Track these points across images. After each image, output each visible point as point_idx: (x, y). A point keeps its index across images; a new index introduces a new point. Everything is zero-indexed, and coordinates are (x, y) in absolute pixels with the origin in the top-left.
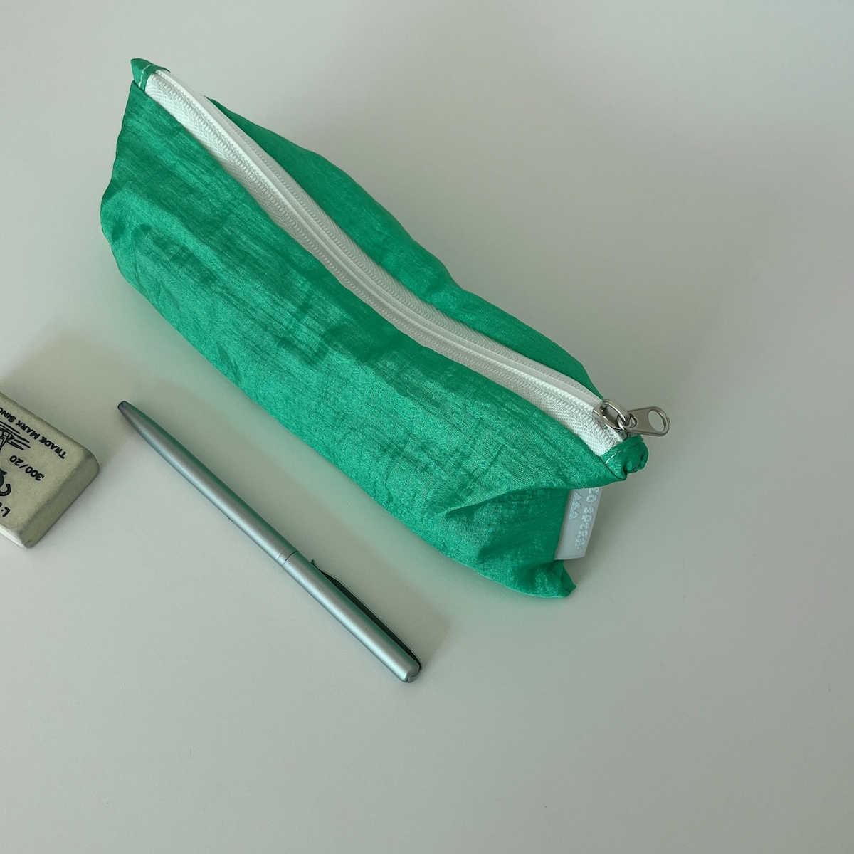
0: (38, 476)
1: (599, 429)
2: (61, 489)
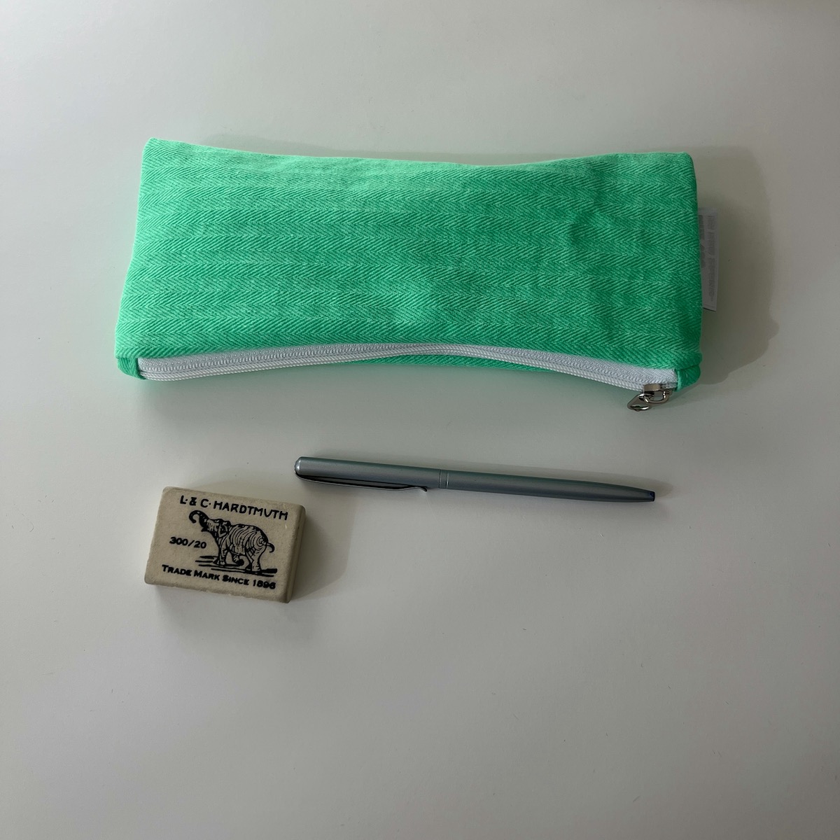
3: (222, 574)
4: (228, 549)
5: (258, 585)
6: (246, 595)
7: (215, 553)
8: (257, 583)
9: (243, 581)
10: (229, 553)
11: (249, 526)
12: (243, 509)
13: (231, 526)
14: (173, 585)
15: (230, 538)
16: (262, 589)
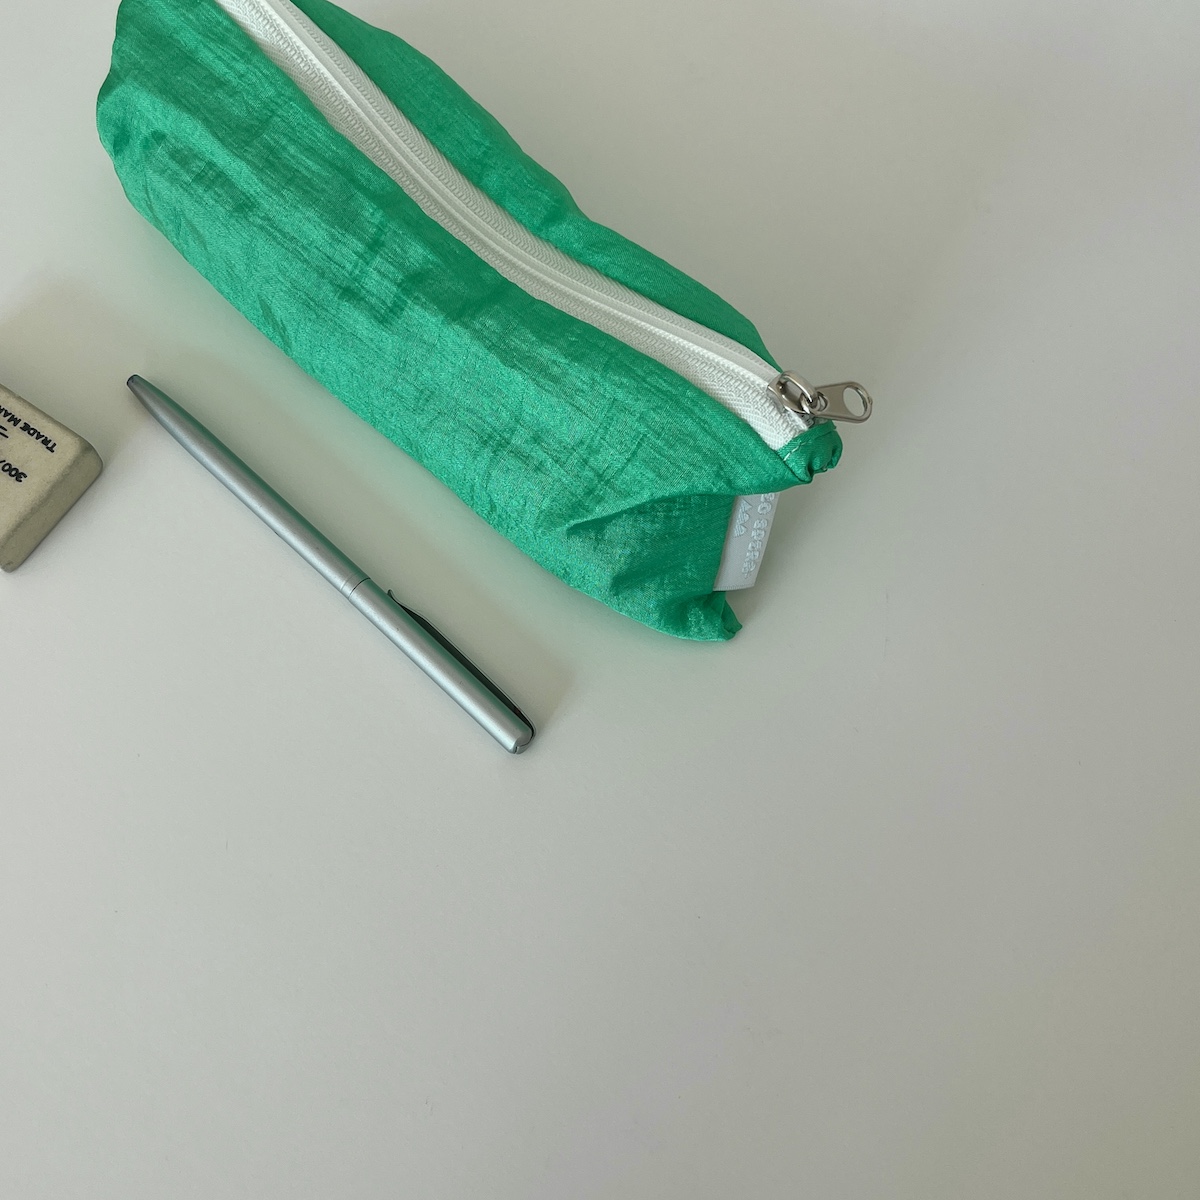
0: (19, 476)
1: (775, 412)
2: (50, 494)
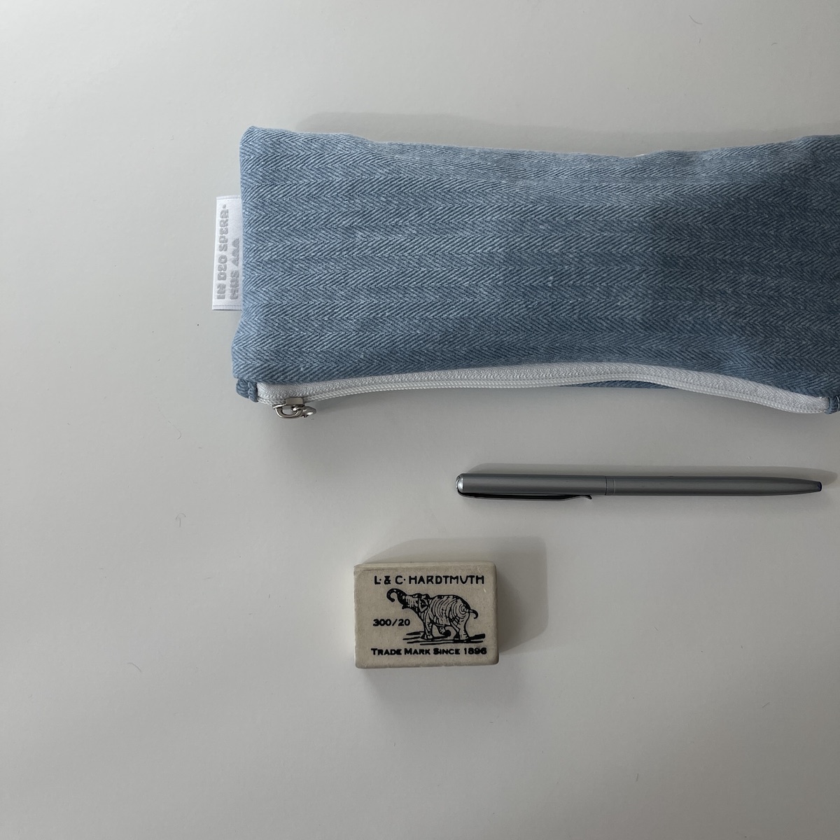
3: (431, 648)
4: (432, 622)
5: (469, 653)
6: (459, 664)
7: (421, 628)
8: (468, 650)
9: (454, 652)
10: (434, 626)
11: (448, 596)
12: (439, 580)
13: (430, 599)
14: (385, 667)
15: (432, 611)
16: (474, 655)
